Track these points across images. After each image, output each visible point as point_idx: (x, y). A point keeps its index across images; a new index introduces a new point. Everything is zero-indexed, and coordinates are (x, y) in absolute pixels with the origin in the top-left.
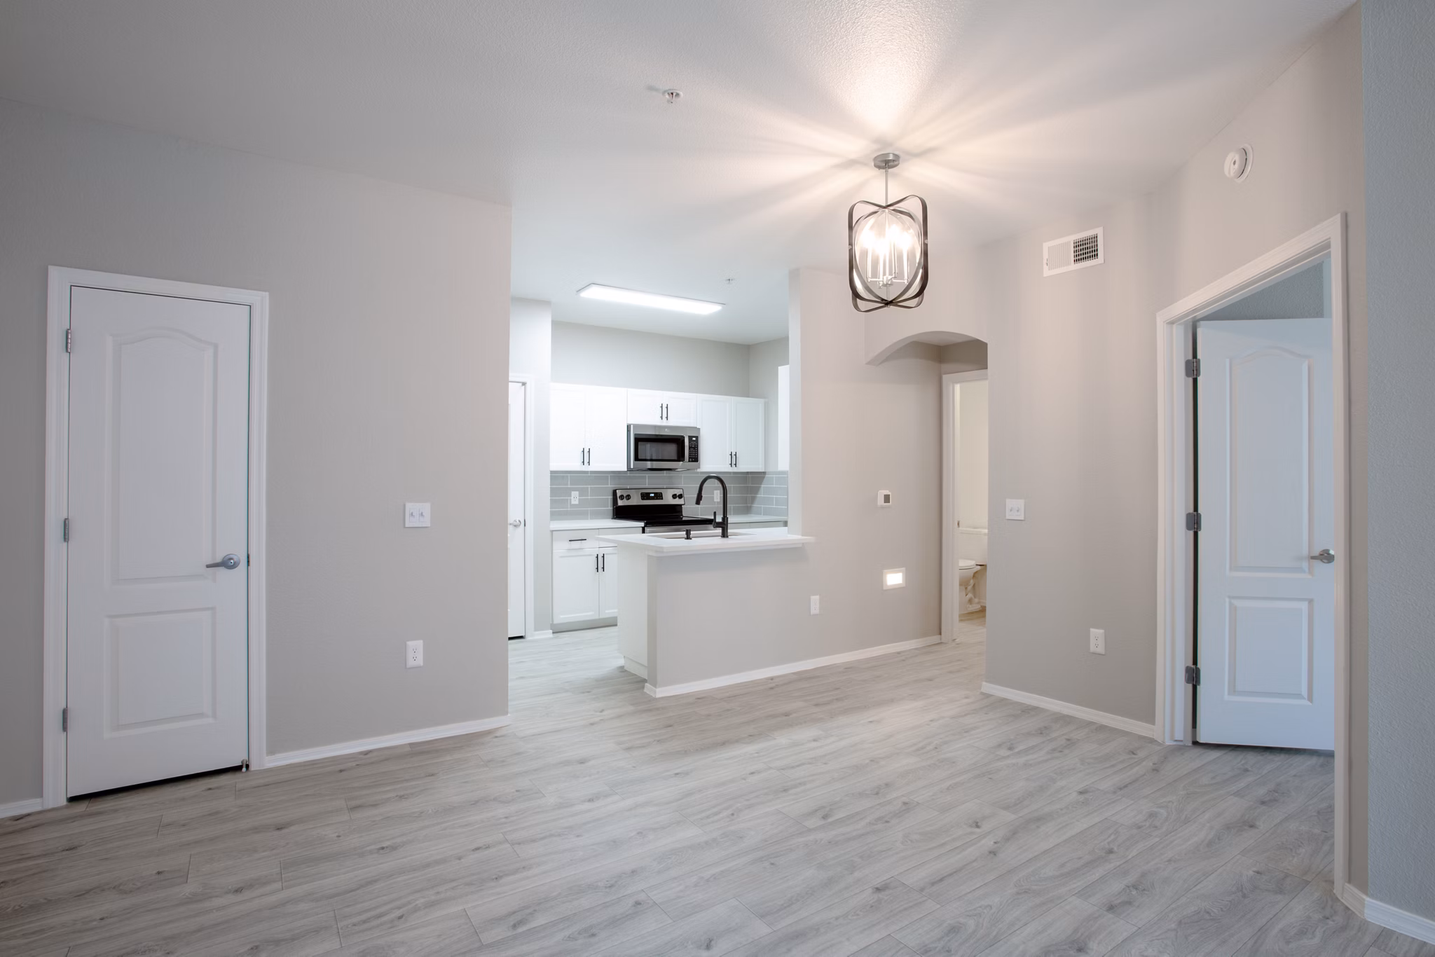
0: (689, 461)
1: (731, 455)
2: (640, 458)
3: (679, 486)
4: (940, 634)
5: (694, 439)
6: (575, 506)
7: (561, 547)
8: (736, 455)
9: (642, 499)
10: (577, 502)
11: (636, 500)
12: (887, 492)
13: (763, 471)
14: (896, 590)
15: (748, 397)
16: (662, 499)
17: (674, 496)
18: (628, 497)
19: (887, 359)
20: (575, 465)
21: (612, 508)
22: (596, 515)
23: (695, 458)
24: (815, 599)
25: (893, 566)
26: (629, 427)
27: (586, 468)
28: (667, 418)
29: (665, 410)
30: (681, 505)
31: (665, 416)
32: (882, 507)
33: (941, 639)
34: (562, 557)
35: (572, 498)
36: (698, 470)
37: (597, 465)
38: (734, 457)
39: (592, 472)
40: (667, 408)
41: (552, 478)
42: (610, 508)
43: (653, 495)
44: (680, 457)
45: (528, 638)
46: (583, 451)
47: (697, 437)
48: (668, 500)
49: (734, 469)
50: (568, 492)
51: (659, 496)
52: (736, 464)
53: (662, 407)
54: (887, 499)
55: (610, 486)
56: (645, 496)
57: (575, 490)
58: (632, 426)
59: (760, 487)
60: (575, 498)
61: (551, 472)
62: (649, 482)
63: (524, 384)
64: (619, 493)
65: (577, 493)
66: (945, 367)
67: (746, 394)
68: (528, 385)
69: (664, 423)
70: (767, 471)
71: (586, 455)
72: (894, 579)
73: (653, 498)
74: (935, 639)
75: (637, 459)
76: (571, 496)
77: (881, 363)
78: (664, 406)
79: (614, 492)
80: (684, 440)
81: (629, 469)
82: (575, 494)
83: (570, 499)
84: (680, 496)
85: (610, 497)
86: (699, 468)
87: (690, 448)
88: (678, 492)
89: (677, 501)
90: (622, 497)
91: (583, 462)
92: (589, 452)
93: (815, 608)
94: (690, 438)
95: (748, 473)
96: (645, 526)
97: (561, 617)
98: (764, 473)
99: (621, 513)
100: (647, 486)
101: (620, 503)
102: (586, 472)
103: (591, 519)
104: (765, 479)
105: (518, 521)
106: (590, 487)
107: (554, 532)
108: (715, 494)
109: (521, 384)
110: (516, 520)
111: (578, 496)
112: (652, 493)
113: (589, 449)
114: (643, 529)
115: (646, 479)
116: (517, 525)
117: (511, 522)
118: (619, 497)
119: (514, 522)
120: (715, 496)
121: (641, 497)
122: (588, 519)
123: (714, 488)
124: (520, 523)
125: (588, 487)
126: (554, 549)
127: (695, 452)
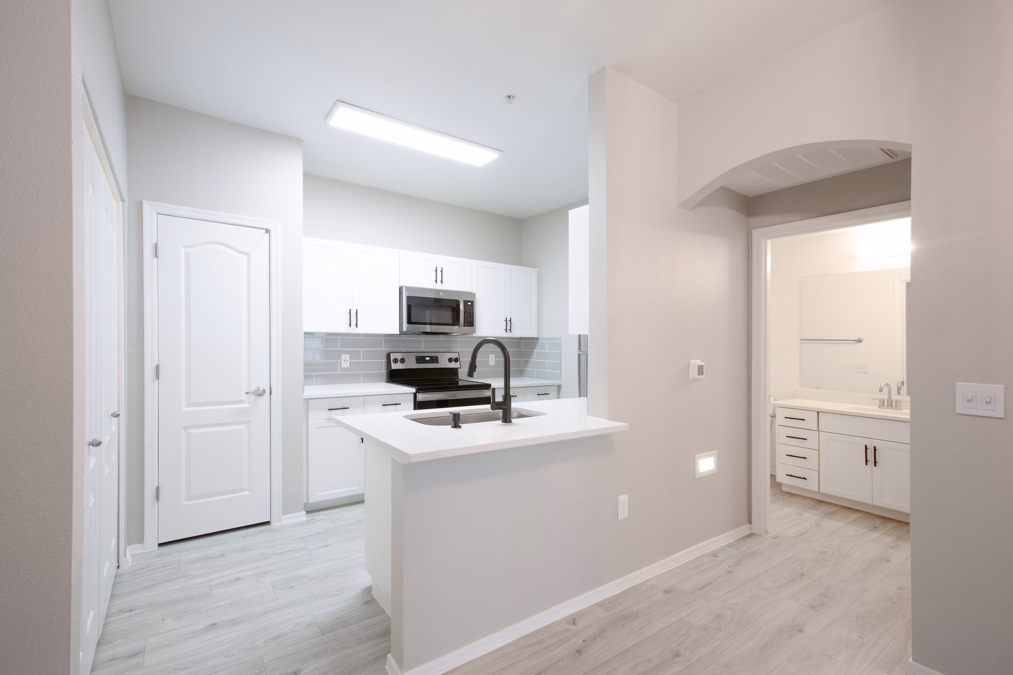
0: (464, 326)
1: (506, 320)
2: (414, 321)
3: (453, 350)
4: (750, 522)
5: (470, 303)
6: (346, 369)
7: (318, 417)
8: (510, 321)
9: (417, 363)
10: (348, 365)
11: (411, 364)
12: (699, 362)
13: (536, 336)
14: (709, 477)
15: (522, 266)
16: (438, 363)
17: (450, 360)
18: (403, 361)
19: (700, 205)
20: (342, 328)
21: (386, 371)
22: (371, 378)
23: (470, 322)
24: (623, 499)
25: (705, 449)
26: (401, 289)
27: (353, 330)
28: (442, 282)
29: (439, 274)
30: (457, 369)
31: (439, 279)
32: (695, 380)
33: (751, 530)
34: (318, 428)
35: (343, 361)
36: (474, 335)
37: (365, 328)
38: (509, 323)
39: (361, 335)
40: (442, 271)
41: (306, 339)
42: (384, 371)
43: (428, 359)
44: (455, 321)
45: (274, 524)
46: (349, 313)
47: (472, 302)
48: (444, 363)
49: (509, 335)
50: (337, 356)
51: (434, 360)
52: (510, 330)
53: (436, 271)
54: (701, 370)
55: (385, 349)
56: (421, 359)
57: (346, 353)
58: (404, 288)
59: (533, 352)
60: (345, 361)
61: (305, 333)
62: (426, 345)
63: (268, 231)
64: (393, 357)
65: (348, 356)
66: (754, 220)
67: (519, 263)
68: (272, 233)
69: (439, 286)
70: (540, 336)
71: (353, 317)
72: (706, 464)
73: (428, 362)
74: (745, 530)
75: (409, 322)
76: (341, 359)
77: (694, 208)
78: (439, 270)
79: (388, 356)
80: (458, 305)
81: (402, 333)
82: (345, 357)
83: (341, 363)
84: (456, 360)
85: (384, 360)
86: (475, 332)
87: (465, 312)
88: (454, 356)
89: (453, 365)
90: (396, 361)
91: (350, 324)
92: (357, 313)
93: (623, 513)
94: (465, 302)
95: (521, 338)
96: (417, 392)
97: (318, 495)
98: (537, 339)
99: (395, 377)
100: (423, 349)
101: (394, 366)
102: (354, 335)
103: (363, 382)
104: (538, 344)
105: (261, 389)
106: (363, 350)
107: (309, 400)
108: (494, 359)
109: (264, 231)
110: (259, 388)
111: (348, 359)
112: (428, 357)
113: (357, 310)
114: (415, 395)
115: (422, 342)
116: (260, 394)
117: (253, 390)
118: (393, 361)
119: (256, 390)
120: (494, 361)
121: (416, 360)
122: (360, 383)
123: (492, 353)
124: (264, 391)
125: (360, 350)
126: (309, 419)
127: (470, 316)
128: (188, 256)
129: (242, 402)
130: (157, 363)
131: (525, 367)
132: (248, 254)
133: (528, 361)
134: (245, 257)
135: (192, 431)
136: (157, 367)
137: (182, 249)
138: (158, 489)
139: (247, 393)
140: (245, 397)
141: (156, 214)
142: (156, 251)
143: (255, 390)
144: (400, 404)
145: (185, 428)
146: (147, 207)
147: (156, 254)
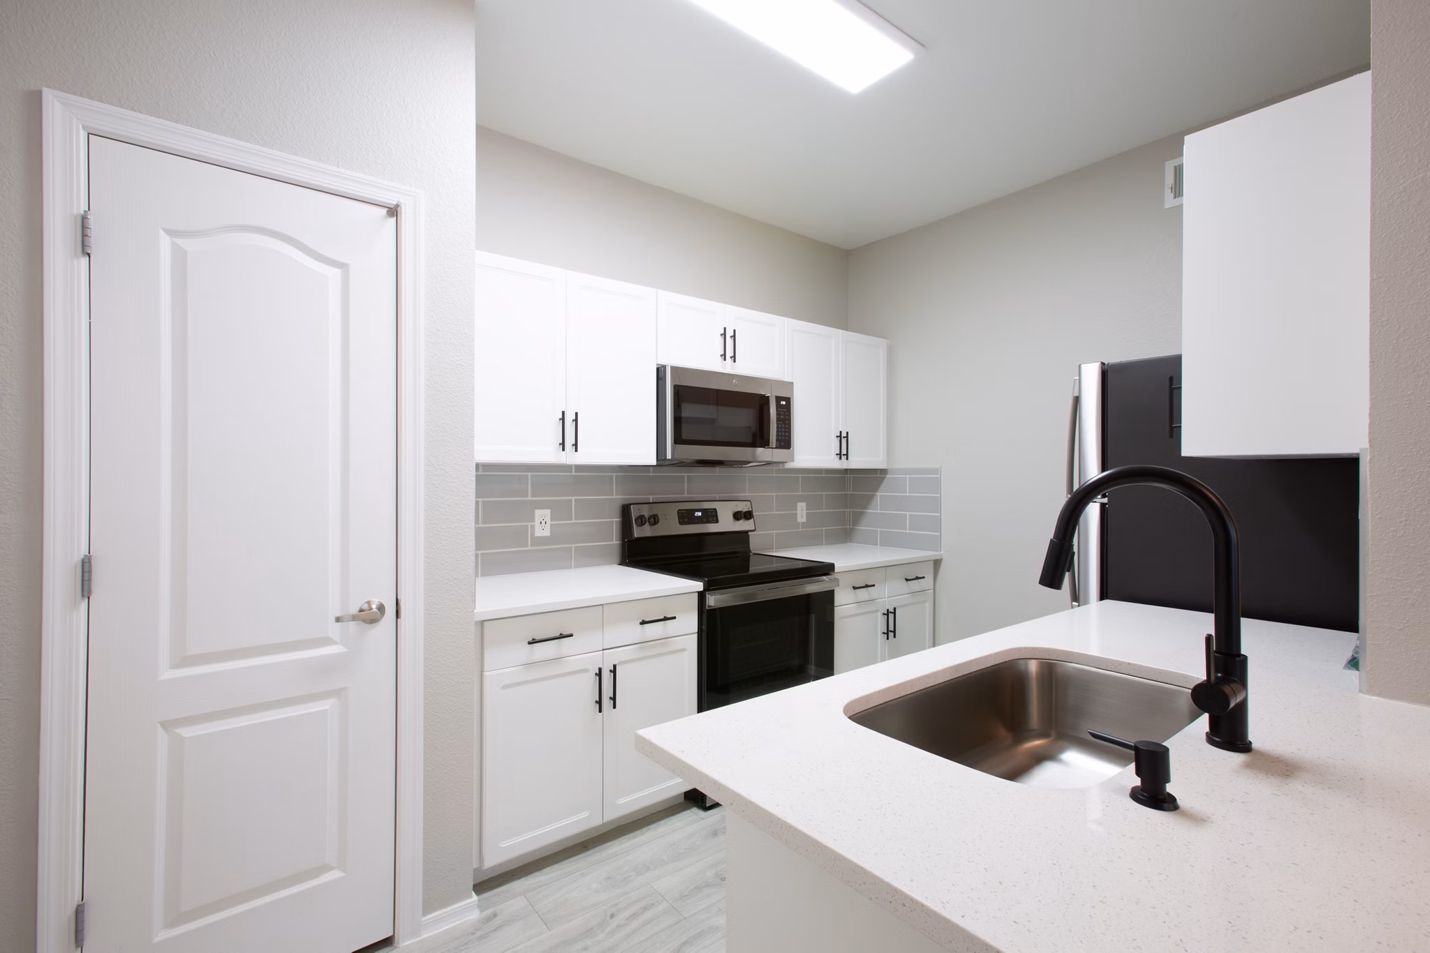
0: (773, 447)
1: (840, 435)
2: (684, 437)
3: (742, 495)
5: (784, 403)
6: (542, 541)
7: (505, 662)
8: (846, 437)
9: (681, 523)
10: (547, 532)
11: (671, 526)
13: (885, 467)
16: (717, 522)
17: (738, 516)
18: (654, 520)
20: (544, 451)
21: (619, 543)
22: (589, 557)
23: (785, 442)
26: (660, 372)
27: (568, 458)
28: (734, 357)
29: (729, 338)
30: (748, 533)
31: (729, 353)
34: (506, 687)
35: (537, 523)
36: (789, 465)
37: (592, 453)
38: (844, 442)
39: (580, 468)
40: (734, 336)
41: (479, 480)
42: (615, 541)
43: (700, 514)
45: (404, 942)
46: (563, 419)
47: (788, 400)
48: (726, 524)
50: (527, 512)
51: (711, 516)
52: (844, 456)
53: (724, 335)
55: (617, 497)
56: (686, 517)
57: (542, 506)
58: (666, 370)
60: (542, 523)
61: (477, 465)
62: (690, 488)
63: (393, 211)
64: (635, 512)
65: (547, 512)
68: (405, 217)
69: (727, 368)
70: (890, 467)
71: (568, 429)
73: (700, 520)
75: (678, 440)
76: (533, 520)
78: (729, 333)
79: (625, 510)
80: (766, 406)
81: (660, 461)
82: (543, 514)
83: (533, 527)
84: (748, 515)
85: (616, 520)
86: (791, 460)
87: (778, 419)
88: (743, 507)
89: (742, 526)
90: (641, 521)
91: (562, 444)
92: (576, 420)
94: (778, 400)
95: (861, 470)
96: (707, 589)
97: (506, 848)
98: (884, 472)
99: (639, 553)
100: (686, 496)
101: (638, 532)
102: (567, 468)
103: (576, 567)
104: (886, 480)
105: (374, 606)
106: (575, 500)
107: (485, 623)
108: (805, 512)
109: (384, 211)
110: (369, 603)
111: (548, 519)
112: (698, 510)
113: (576, 414)
114: (701, 596)
115: (684, 482)
116: (369, 616)
117: (354, 610)
118: (636, 520)
119: (361, 611)
120: (805, 517)
121: (679, 518)
122: (571, 568)
123: (801, 499)
124: (381, 608)
125: (571, 500)
126: (486, 667)
127: (785, 428)
128: (180, 259)
129: (327, 641)
130: (84, 551)
131: (854, 525)
132: (342, 266)
133: (862, 513)
134: (335, 273)
135: (187, 732)
136: (83, 562)
137: (165, 241)
138: (79, 912)
139: (338, 620)
140: (334, 630)
141: (83, 135)
142: (84, 236)
143: (358, 609)
144: (674, 618)
145: (167, 725)
146: (55, 107)
147: (84, 245)
